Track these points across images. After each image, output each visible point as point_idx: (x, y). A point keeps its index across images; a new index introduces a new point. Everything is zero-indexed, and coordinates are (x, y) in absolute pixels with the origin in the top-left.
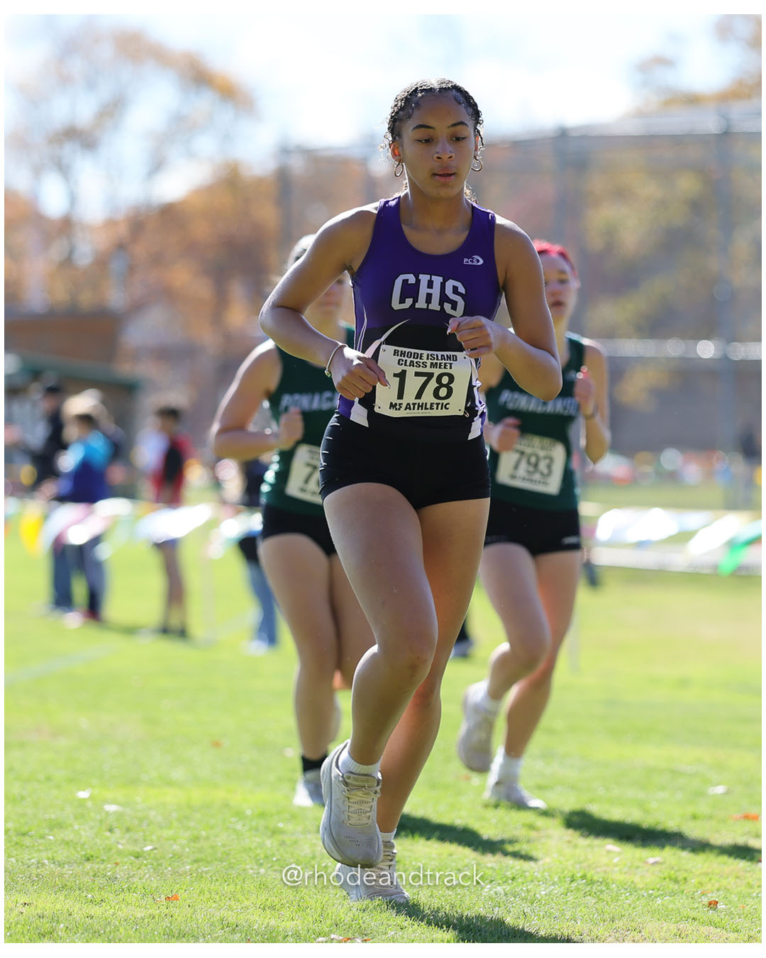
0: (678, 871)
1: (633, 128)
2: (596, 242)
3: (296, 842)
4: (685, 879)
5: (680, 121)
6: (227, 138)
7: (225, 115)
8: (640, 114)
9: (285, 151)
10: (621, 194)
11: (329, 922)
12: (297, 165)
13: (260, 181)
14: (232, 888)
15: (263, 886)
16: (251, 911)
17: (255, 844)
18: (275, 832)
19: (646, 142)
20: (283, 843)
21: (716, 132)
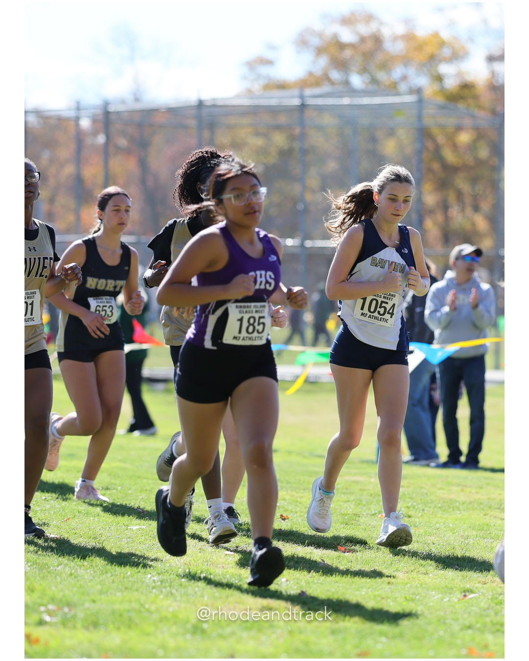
21: (296, 104)
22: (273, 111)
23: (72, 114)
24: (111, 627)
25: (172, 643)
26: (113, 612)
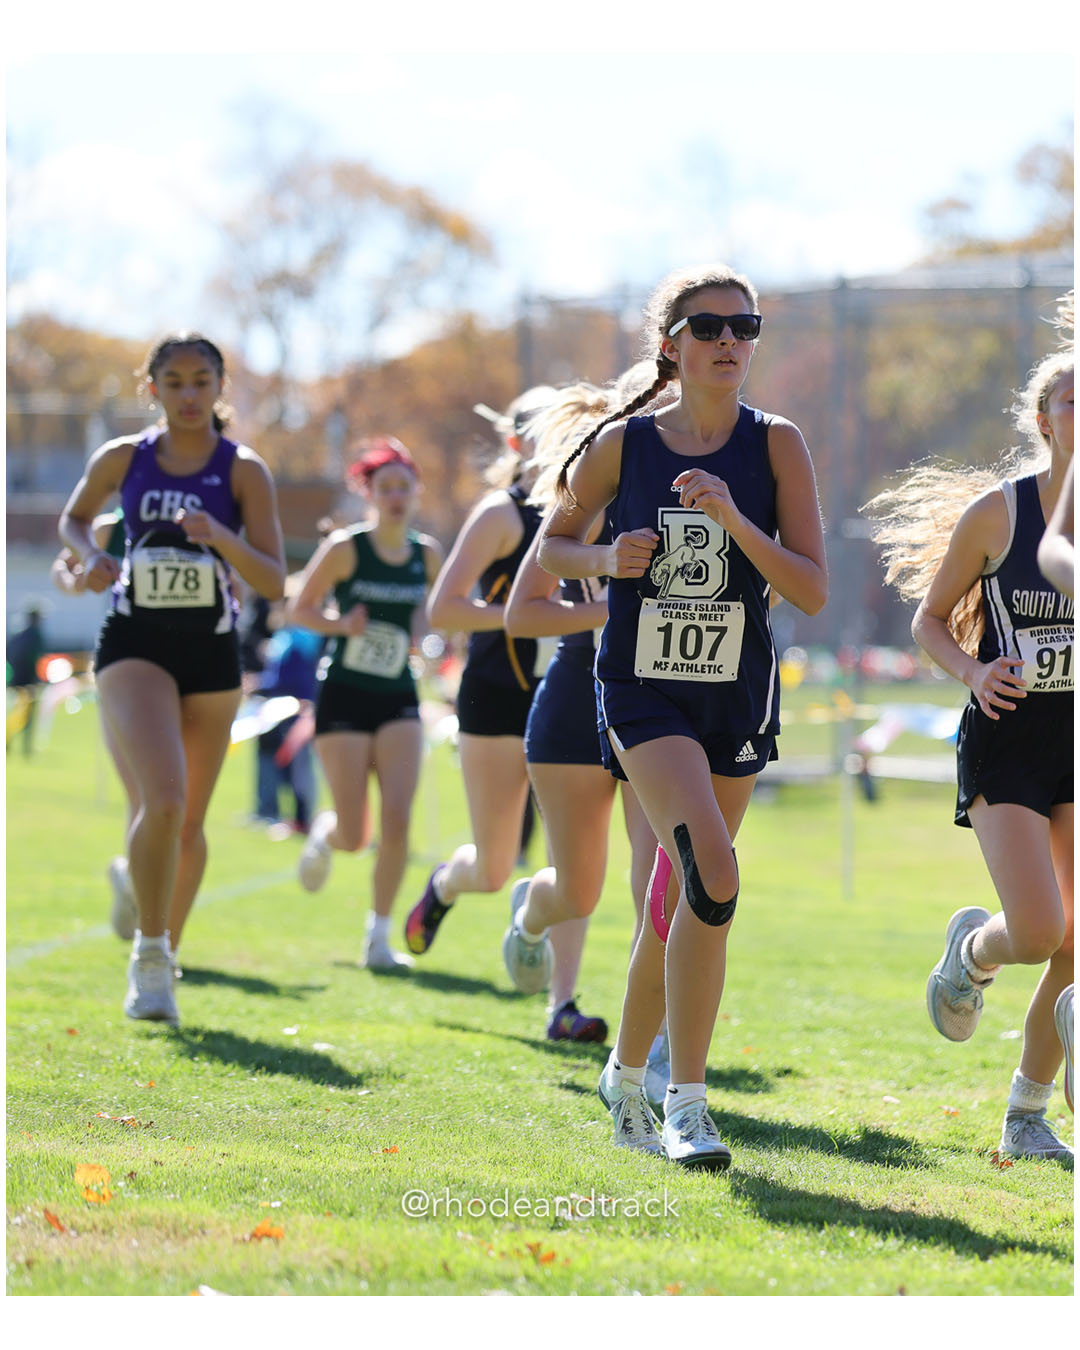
0: (968, 1126)
1: (922, 280)
2: (877, 408)
3: (530, 1088)
4: (973, 1136)
5: (975, 273)
6: (461, 286)
7: (459, 261)
8: (930, 264)
9: (526, 301)
10: (907, 355)
11: (568, 1179)
12: (540, 317)
13: (497, 335)
14: (458, 1139)
15: (493, 1137)
16: (480, 1165)
17: (485, 1089)
18: (507, 1077)
19: (938, 296)
20: (516, 1089)
21: (1017, 286)
22: (976, 296)
23: (607, 305)
24: (682, 1232)
25: (793, 1267)
26: (687, 1207)
